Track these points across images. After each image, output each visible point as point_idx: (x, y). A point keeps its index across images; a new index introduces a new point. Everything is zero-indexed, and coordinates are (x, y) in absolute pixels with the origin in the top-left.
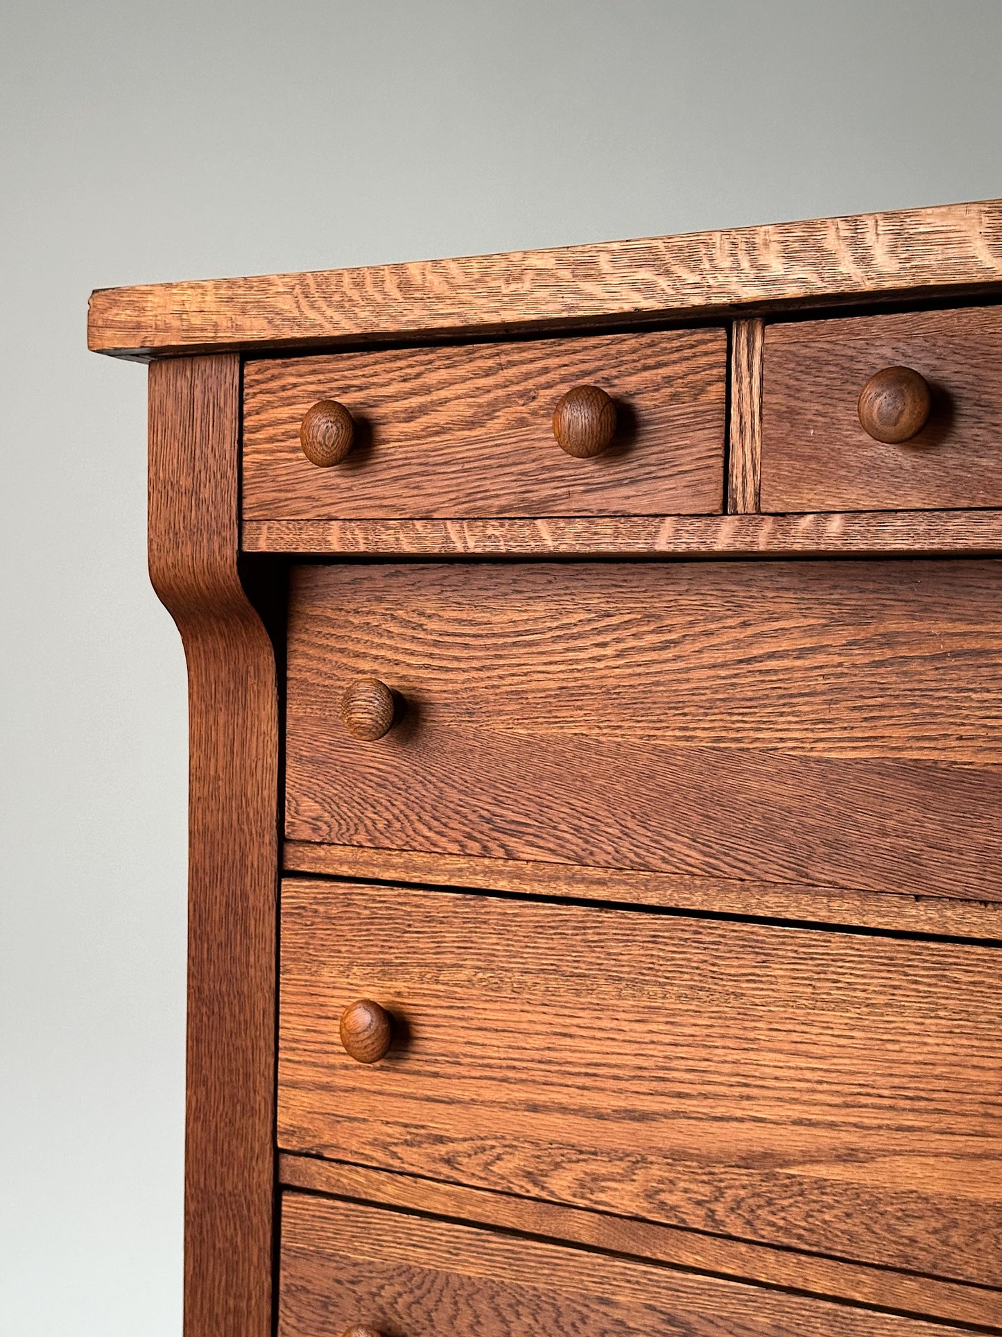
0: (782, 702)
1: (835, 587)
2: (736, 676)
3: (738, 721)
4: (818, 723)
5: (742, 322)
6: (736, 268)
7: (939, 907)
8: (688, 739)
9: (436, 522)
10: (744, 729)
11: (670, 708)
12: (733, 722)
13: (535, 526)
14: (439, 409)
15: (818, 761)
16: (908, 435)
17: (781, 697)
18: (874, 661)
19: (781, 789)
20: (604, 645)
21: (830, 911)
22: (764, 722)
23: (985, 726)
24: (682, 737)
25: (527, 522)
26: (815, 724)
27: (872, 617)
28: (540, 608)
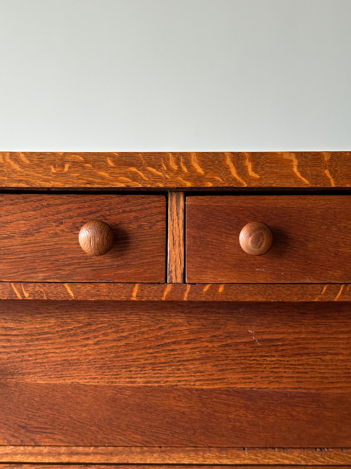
0: (179, 364)
1: (204, 312)
2: (157, 352)
3: (158, 373)
4: (197, 373)
5: (173, 193)
6: (180, 170)
7: (254, 452)
8: (132, 382)
9: (5, 283)
10: (161, 377)
11: (122, 368)
12: (155, 374)
13: (63, 286)
14: (7, 226)
15: (197, 390)
16: (265, 252)
17: (179, 361)
18: (223, 345)
19: (180, 404)
20: (88, 339)
21: (204, 458)
22: (170, 373)
23: (273, 372)
24: (130, 381)
25: (59, 284)
26: (195, 373)
27: (222, 325)
28: (52, 321)
